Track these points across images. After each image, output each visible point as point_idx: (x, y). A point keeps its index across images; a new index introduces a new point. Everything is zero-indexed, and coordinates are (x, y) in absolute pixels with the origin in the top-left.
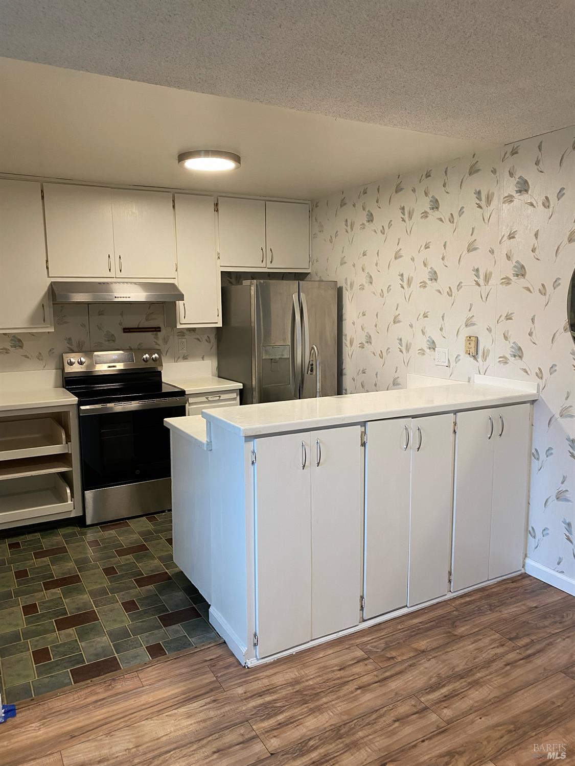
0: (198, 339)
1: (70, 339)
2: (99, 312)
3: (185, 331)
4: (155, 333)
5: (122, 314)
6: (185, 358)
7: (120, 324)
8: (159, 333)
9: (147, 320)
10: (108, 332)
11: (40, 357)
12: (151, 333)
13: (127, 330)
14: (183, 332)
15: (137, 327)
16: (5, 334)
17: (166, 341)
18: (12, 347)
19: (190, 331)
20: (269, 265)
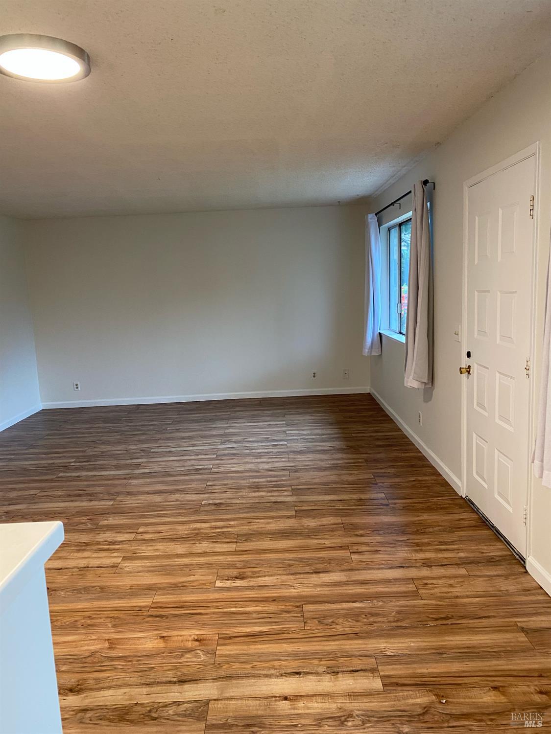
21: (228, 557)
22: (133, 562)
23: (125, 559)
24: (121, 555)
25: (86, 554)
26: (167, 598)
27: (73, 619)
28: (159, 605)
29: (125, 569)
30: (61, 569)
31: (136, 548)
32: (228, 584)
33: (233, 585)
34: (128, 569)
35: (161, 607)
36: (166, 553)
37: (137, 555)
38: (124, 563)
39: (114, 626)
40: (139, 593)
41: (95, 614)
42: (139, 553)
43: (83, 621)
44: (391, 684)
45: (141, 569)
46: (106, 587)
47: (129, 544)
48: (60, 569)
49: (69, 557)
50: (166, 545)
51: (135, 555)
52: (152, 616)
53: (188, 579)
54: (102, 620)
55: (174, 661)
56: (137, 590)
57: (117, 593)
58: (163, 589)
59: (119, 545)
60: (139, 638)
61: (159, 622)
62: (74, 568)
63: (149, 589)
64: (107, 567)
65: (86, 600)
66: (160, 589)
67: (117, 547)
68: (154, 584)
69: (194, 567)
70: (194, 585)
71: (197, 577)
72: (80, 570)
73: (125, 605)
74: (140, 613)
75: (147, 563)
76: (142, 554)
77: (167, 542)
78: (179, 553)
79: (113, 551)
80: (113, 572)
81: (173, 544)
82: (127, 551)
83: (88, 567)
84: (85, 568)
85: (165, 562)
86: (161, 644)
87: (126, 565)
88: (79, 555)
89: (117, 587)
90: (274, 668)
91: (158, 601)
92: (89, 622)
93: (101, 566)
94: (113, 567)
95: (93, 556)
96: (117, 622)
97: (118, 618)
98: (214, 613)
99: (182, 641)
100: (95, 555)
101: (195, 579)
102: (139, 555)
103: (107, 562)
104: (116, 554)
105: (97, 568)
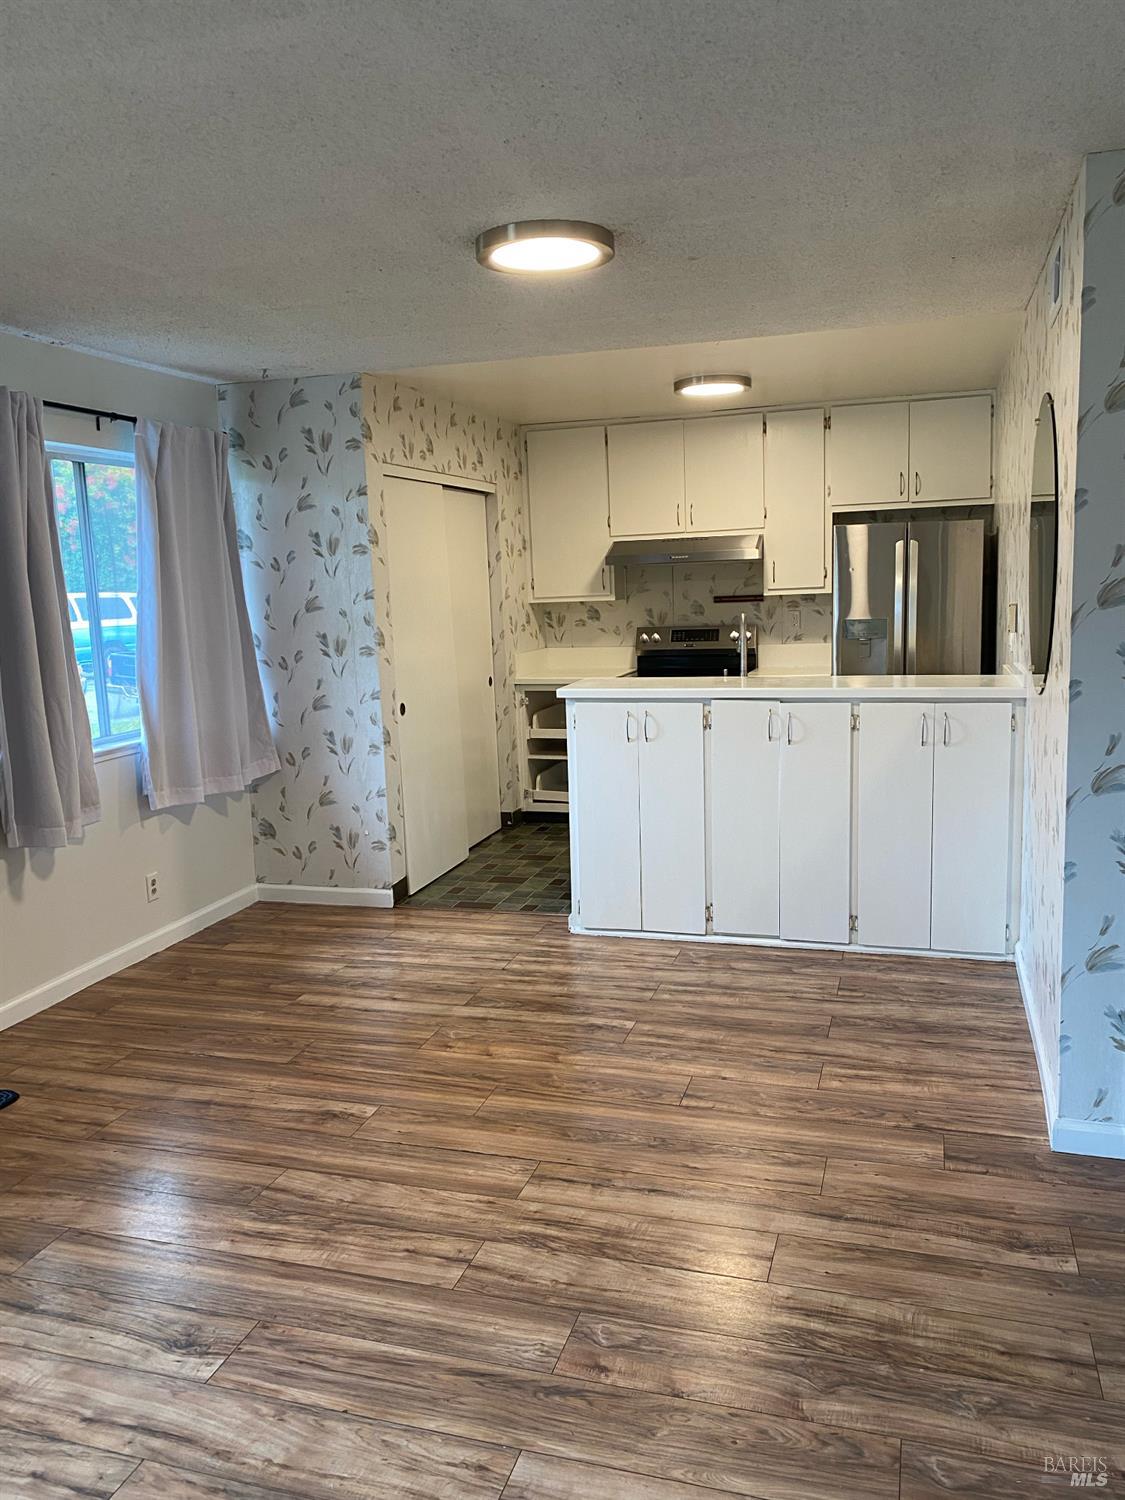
0: (819, 612)
1: (650, 610)
2: (686, 576)
3: (799, 600)
4: (756, 603)
5: (713, 578)
6: (797, 638)
7: (711, 591)
8: (761, 603)
9: (746, 585)
10: (695, 601)
11: (617, 632)
12: (749, 603)
13: (718, 600)
14: (796, 602)
15: (731, 594)
16: (582, 603)
17: (770, 615)
18: (589, 618)
19: (806, 599)
20: (913, 498)
21: (313, 1159)
22: (497, 1182)
23: (514, 1193)
24: (520, 1202)
25: (600, 1220)
26: (461, 1101)
27: (609, 1093)
28: (477, 1093)
29: (518, 1167)
30: (650, 1191)
31: (483, 1217)
32: (355, 1109)
33: (347, 1105)
34: (514, 1166)
35: (477, 1089)
36: (424, 1192)
37: (486, 1198)
38: (517, 1181)
39: (549, 1076)
40: (503, 1116)
41: (575, 1094)
42: (481, 1202)
43: (593, 1088)
44: (292, 996)
45: (488, 1163)
46: (558, 1135)
47: (498, 1229)
48: (654, 1191)
49: (639, 1219)
50: (415, 1211)
51: (491, 1199)
52: (495, 1080)
53: (412, 1128)
54: (566, 1085)
55: (484, 1034)
56: (506, 1122)
57: (539, 1123)
58: (461, 1117)
59: (521, 1232)
60: (519, 1058)
61: (487, 1072)
62: (623, 1189)
63: (484, 1121)
64: (553, 1179)
65: (591, 1119)
66: (468, 1117)
67: (527, 1227)
68: (474, 1128)
69: (389, 1148)
70: (409, 1116)
71: (396, 1128)
72: (609, 1180)
73: (531, 1101)
74: (510, 1086)
75: (472, 1174)
76: (476, 1197)
77: (409, 1218)
78: (398, 1187)
79: (537, 1216)
80: (542, 1165)
81: (397, 1211)
82: (505, 1211)
83: (593, 1185)
84: (599, 1185)
85: (435, 1170)
86: (493, 1049)
87: (515, 1178)
88: (619, 1222)
89: (536, 1134)
90: (384, 1016)
91: (478, 1100)
92: (585, 1086)
93: (566, 1184)
94: (542, 1178)
95: (583, 1212)
96: (545, 1080)
97: (543, 1085)
98: (409, 1071)
99: (466, 1048)
100: (580, 1213)
101: (401, 1125)
102: (481, 1198)
103: (553, 1192)
104: (531, 1208)
105: (575, 1179)
